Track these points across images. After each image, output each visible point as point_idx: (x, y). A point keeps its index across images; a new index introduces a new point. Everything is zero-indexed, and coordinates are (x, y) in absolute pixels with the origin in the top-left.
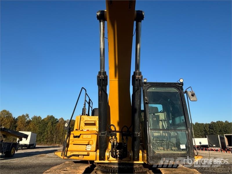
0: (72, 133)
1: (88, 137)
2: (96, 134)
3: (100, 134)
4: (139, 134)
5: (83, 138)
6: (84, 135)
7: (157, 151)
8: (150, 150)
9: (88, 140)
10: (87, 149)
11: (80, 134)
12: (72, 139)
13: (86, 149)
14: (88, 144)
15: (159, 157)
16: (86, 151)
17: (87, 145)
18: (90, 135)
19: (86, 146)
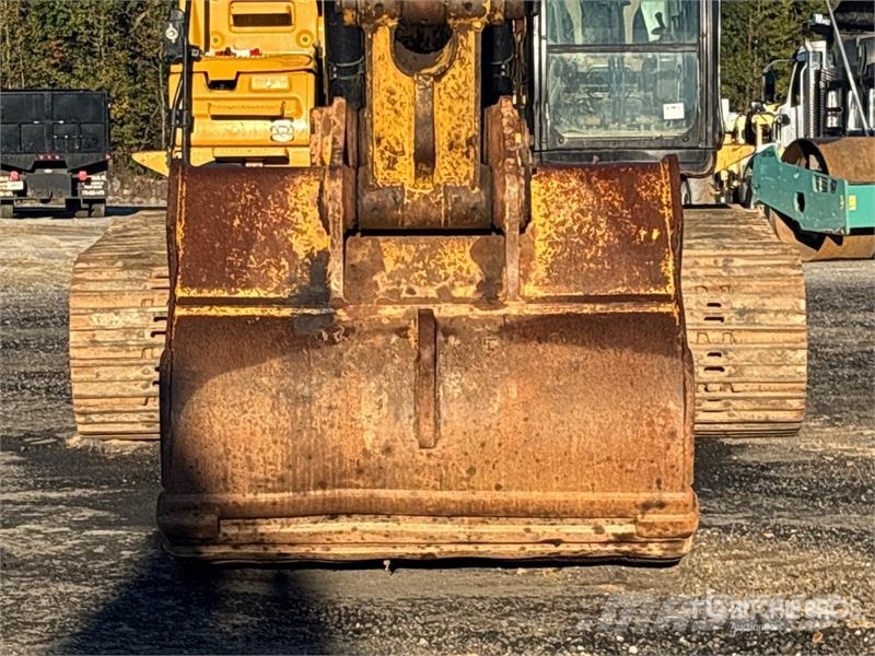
0: (196, 66)
1: (274, 87)
2: (309, 71)
3: (337, 72)
4: (503, 67)
5: (251, 90)
6: (254, 77)
7: (570, 131)
8: (541, 128)
9: (279, 99)
10: (274, 137)
11: (238, 74)
12: (201, 96)
13: (271, 138)
14: (281, 117)
15: (576, 154)
16: (273, 143)
17: (273, 118)
18: (284, 77)
19: (269, 122)
